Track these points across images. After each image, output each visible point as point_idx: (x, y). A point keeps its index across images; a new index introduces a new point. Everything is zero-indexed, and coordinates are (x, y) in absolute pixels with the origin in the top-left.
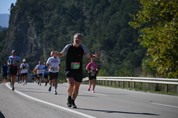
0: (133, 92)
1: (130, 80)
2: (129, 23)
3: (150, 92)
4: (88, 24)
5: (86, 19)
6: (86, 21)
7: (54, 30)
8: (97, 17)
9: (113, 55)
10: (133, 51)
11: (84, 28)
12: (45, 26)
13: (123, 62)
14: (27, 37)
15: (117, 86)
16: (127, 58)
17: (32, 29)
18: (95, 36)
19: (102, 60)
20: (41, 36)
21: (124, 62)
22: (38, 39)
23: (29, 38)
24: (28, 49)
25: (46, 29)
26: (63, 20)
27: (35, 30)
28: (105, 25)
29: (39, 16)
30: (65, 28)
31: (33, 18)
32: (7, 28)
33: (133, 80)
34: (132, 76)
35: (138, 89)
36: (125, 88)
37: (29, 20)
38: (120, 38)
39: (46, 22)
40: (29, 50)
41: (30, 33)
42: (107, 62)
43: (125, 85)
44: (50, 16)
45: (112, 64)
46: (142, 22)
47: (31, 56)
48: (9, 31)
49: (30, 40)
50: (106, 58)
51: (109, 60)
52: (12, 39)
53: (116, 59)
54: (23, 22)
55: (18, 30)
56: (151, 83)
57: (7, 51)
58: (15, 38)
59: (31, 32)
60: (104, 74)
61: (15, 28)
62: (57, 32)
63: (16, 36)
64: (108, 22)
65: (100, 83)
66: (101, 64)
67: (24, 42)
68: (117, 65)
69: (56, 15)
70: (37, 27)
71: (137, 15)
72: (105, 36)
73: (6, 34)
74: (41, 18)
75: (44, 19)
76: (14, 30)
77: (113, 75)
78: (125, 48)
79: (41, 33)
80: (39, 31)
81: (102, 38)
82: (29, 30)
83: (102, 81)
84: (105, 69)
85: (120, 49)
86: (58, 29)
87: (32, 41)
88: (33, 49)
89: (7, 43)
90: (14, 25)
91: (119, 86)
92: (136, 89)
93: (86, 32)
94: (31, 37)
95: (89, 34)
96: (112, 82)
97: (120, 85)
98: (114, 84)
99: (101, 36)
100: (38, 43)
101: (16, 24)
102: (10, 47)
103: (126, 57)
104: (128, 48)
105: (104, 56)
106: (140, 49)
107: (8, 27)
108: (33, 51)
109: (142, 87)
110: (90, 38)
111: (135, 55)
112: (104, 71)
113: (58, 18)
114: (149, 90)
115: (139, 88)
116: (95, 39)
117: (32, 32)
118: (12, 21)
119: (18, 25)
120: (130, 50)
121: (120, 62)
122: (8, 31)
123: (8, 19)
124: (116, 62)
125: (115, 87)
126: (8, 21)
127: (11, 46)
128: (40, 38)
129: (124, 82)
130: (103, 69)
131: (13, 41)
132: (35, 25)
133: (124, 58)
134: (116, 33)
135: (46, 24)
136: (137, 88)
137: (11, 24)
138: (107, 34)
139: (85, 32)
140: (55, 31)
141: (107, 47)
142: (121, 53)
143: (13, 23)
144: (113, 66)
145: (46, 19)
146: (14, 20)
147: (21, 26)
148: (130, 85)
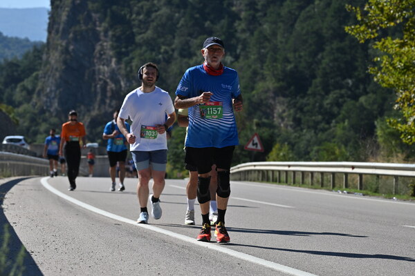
0: (358, 199)
1: (349, 170)
2: (347, 29)
3: (399, 199)
4: (243, 31)
5: (240, 19)
6: (240, 26)
7: (160, 48)
8: (265, 15)
9: (305, 109)
10: (355, 97)
11: (233, 41)
12: (138, 38)
13: (332, 125)
14: (93, 64)
15: (316, 185)
16: (341, 116)
17: (105, 44)
18: (262, 62)
19: (280, 120)
20: (128, 63)
21: (335, 126)
22: (120, 68)
23: (97, 68)
24: (96, 93)
25: (140, 45)
26: (182, 22)
27: (113, 48)
28: (286, 35)
29: (123, 13)
30: (187, 43)
31: (108, 19)
32: (43, 43)
33: (356, 170)
34: (353, 159)
35: (369, 193)
36: (336, 188)
37: (98, 23)
38: (324, 65)
39: (139, 27)
40: (99, 98)
41: (101, 55)
42: (291, 126)
43: (336, 182)
44: (148, 13)
45: (305, 131)
46: (378, 25)
47: (103, 111)
48: (49, 49)
49: (99, 74)
50: (290, 115)
51: (297, 122)
52: (57, 69)
53: (314, 118)
54: (84, 28)
55: (71, 47)
56: (401, 176)
57: (45, 99)
58: (63, 67)
59: (102, 52)
60: (284, 155)
61: (64, 44)
62: (166, 52)
63: (65, 62)
64: (292, 26)
65: (275, 177)
66: (276, 131)
67: (86, 78)
68: (316, 133)
69: (165, 11)
70: (117, 39)
71: (365, 9)
72: (287, 60)
73: (41, 59)
74: (128, 16)
75: (134, 20)
76: (59, 48)
77: (307, 157)
78: (338, 91)
79: (127, 54)
80: (123, 50)
81: (279, 66)
82: (98, 48)
83: (279, 171)
84: (286, 143)
85: (323, 93)
86: (169, 45)
87: (106, 75)
88: (109, 94)
89: (43, 80)
90: (60, 35)
91: (322, 185)
92: (365, 192)
93: (238, 51)
94: (103, 65)
95: (247, 57)
96: (305, 176)
97: (325, 182)
98: (308, 180)
99: (275, 60)
100: (121, 79)
101: (65, 32)
102: (51, 91)
103: (339, 113)
104: (343, 91)
105: (284, 111)
106: (374, 92)
107: (45, 40)
108: (108, 101)
109: (380, 186)
110: (250, 66)
111: (362, 108)
112: (283, 149)
113: (170, 18)
114: (397, 193)
115: (372, 188)
116: (262, 69)
117: (104, 53)
118: (56, 26)
119: (71, 35)
120: (349, 97)
121: (323, 125)
122: (46, 49)
123: (46, 20)
124: (315, 127)
125: (312, 186)
126: (46, 27)
127: (53, 88)
128: (126, 66)
129: (334, 174)
130: (282, 143)
131: (58, 74)
132: (113, 36)
133: (333, 116)
134: (315, 54)
135: (140, 34)
136: (366, 189)
137: (53, 32)
138: (290, 55)
139: (235, 51)
140: (162, 50)
141: (292, 88)
142: (327, 102)
143: (57, 32)
144: (308, 135)
145: (140, 21)
146: (59, 24)
147: (79, 37)
148: (350, 183)
